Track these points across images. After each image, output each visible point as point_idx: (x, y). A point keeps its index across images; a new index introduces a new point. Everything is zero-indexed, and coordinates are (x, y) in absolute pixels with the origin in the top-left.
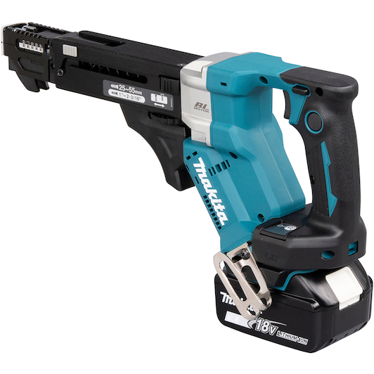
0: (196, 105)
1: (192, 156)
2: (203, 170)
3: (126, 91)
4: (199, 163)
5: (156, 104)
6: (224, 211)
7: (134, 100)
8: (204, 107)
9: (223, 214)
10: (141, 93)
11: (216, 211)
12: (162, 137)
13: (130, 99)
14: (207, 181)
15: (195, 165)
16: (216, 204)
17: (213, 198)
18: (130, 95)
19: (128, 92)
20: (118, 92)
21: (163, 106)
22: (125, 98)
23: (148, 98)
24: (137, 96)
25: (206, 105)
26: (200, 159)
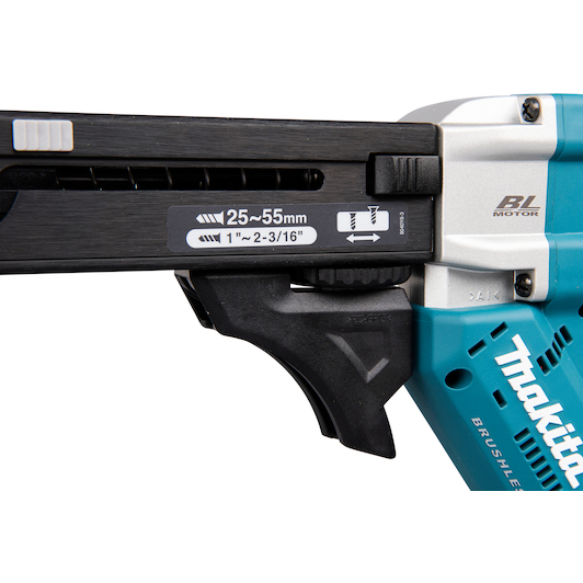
0: (502, 206)
1: (488, 339)
3: (251, 224)
4: (516, 349)
5: (351, 238)
7: (282, 242)
8: (526, 205)
9: (577, 458)
11: (558, 456)
12: (338, 330)
13: (264, 243)
14: (535, 388)
15: (502, 359)
16: (559, 439)
17: (551, 426)
18: (264, 232)
19: (260, 224)
20: (224, 232)
21: (375, 238)
22: (249, 245)
24: (289, 230)
25: (531, 198)
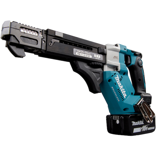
0: (114, 57)
1: (114, 75)
2: (118, 79)
3: (84, 53)
5: (96, 58)
6: (125, 93)
7: (88, 57)
9: (125, 94)
10: (90, 54)
11: (123, 93)
13: (85, 56)
14: (120, 83)
15: (115, 78)
16: (123, 91)
17: (122, 89)
18: (86, 55)
19: (85, 53)
20: (81, 54)
21: (99, 59)
22: (84, 56)
23: (93, 56)
26: (117, 75)
